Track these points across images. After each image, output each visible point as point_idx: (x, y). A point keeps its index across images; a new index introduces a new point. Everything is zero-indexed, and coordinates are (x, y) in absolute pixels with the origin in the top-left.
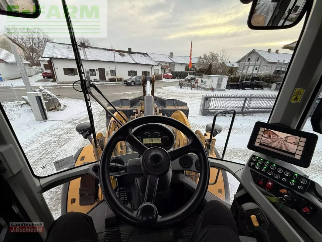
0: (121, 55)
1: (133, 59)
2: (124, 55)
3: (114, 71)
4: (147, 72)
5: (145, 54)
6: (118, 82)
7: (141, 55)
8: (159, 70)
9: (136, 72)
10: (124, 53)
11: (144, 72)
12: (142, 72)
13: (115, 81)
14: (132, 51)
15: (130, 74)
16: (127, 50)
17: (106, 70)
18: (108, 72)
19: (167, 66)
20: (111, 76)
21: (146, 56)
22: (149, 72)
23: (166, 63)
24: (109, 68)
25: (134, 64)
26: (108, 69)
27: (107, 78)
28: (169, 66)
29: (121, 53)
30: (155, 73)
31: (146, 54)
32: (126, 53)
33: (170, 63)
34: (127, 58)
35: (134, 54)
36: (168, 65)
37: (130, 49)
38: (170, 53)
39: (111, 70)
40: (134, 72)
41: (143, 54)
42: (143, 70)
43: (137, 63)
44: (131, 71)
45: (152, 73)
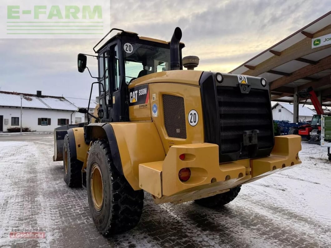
0: (28, 99)
1: (45, 104)
2: (31, 100)
3: (16, 119)
4: (65, 120)
5: (61, 98)
6: (22, 133)
7: (56, 99)
8: (81, 118)
9: (50, 120)
10: (31, 97)
12: (59, 120)
13: (19, 131)
15: (41, 123)
16: (36, 93)
17: (4, 118)
18: (8, 120)
20: (12, 125)
21: (63, 101)
22: (68, 120)
24: (11, 115)
25: (47, 109)
26: (7, 116)
27: (5, 128)
29: (27, 96)
30: (76, 121)
31: (63, 98)
32: (34, 96)
34: (36, 103)
35: (45, 98)
37: (39, 92)
38: (96, 97)
39: (12, 118)
40: (46, 119)
41: (59, 99)
42: (60, 118)
43: (51, 109)
44: (43, 119)
45: (72, 121)
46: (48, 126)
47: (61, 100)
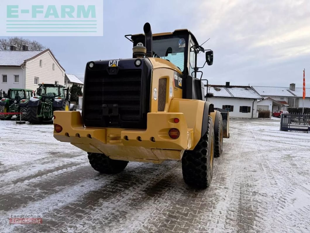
0: (216, 90)
1: (230, 93)
2: (220, 90)
4: (247, 107)
7: (241, 89)
8: (268, 106)
9: (232, 107)
10: (220, 88)
11: (243, 106)
12: (241, 107)
14: (230, 85)
15: (225, 109)
16: (225, 84)
19: (285, 102)
21: (248, 90)
22: (250, 108)
23: (282, 97)
25: (230, 97)
28: (287, 102)
29: (217, 87)
31: (249, 87)
32: (223, 87)
33: (289, 98)
34: (223, 92)
35: (233, 88)
36: (286, 100)
37: (228, 83)
38: (290, 84)
40: (229, 106)
41: (245, 88)
42: (242, 105)
43: (234, 97)
44: (226, 106)
45: (254, 109)
46: (231, 112)
47: (246, 89)
